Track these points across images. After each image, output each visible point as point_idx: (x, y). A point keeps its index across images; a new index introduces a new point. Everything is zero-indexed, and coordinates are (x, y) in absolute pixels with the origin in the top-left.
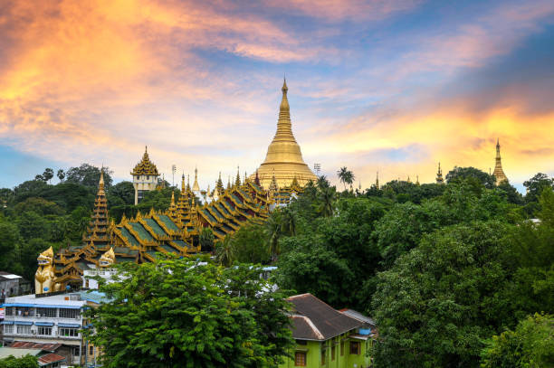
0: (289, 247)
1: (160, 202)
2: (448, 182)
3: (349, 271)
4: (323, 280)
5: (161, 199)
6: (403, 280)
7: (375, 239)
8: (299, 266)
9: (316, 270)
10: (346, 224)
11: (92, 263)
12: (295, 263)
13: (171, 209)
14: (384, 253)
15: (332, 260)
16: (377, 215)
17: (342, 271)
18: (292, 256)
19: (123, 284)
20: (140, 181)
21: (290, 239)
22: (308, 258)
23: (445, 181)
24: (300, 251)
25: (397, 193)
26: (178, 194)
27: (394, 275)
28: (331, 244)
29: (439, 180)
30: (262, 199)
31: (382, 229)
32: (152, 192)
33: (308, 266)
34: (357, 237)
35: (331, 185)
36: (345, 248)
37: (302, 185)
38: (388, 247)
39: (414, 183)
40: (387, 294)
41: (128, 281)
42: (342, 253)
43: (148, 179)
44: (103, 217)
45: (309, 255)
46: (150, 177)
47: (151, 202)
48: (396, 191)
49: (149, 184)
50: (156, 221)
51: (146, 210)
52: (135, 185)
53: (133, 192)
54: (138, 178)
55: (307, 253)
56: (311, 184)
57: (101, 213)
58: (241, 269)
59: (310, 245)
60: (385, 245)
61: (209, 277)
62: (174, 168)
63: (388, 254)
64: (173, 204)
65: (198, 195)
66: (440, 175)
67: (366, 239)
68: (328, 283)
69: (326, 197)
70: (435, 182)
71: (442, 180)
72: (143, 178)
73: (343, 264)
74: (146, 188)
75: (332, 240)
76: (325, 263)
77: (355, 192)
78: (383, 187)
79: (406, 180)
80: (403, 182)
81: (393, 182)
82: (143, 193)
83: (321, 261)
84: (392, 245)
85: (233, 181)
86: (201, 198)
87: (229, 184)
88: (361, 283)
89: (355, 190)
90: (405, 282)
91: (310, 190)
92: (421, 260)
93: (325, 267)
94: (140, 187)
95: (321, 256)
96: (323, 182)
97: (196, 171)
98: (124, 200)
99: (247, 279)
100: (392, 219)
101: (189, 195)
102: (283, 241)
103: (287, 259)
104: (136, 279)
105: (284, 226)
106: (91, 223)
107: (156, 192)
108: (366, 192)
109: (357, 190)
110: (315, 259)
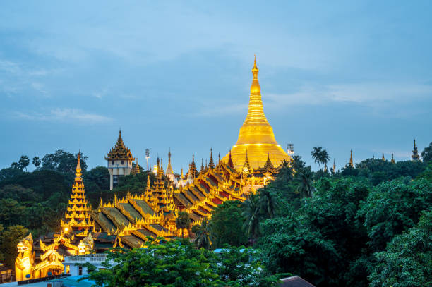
0: (272, 229)
1: (135, 187)
2: (424, 159)
3: (335, 251)
4: (309, 262)
5: (136, 183)
6: (404, 260)
7: (362, 219)
8: (284, 249)
9: (302, 252)
10: (329, 204)
11: (72, 249)
12: (279, 245)
13: (147, 193)
14: (371, 234)
15: (317, 240)
16: (361, 194)
17: (329, 252)
18: (276, 238)
19: (114, 270)
20: (115, 166)
21: (272, 221)
22: (293, 240)
23: (421, 159)
24: (284, 232)
25: (373, 171)
26: (153, 178)
27: (395, 256)
28: (315, 224)
29: (415, 157)
30: (236, 181)
31: (368, 208)
32: (127, 176)
33: (293, 248)
34: (344, 217)
35: (306, 166)
36: (330, 228)
37: (276, 166)
38: (376, 227)
39: (390, 161)
40: (388, 275)
41: (118, 267)
42: (327, 234)
43: (123, 163)
44: (81, 202)
45: (293, 236)
46: (125, 162)
47: (126, 186)
48: (372, 169)
49: (124, 169)
50: (132, 206)
51: (122, 195)
52: (109, 170)
53: (108, 176)
54: (113, 163)
55: (290, 234)
56: (286, 164)
57: (79, 200)
58: (232, 253)
59: (294, 226)
60: (372, 225)
61: (203, 261)
62: (147, 153)
63: (376, 234)
64: (149, 187)
65: (172, 178)
66: (415, 152)
67: (352, 219)
68: (313, 265)
69: (304, 178)
70: (411, 159)
71: (418, 157)
72: (118, 164)
73: (329, 245)
74: (121, 172)
75: (316, 221)
76: (311, 244)
77: (329, 172)
78: (358, 166)
79: (380, 158)
80: (378, 160)
81: (368, 160)
82: (119, 178)
83: (306, 242)
84: (380, 224)
85: (206, 164)
86: (175, 182)
87: (202, 167)
88: (347, 264)
89: (329, 170)
90: (407, 263)
91: (284, 170)
92: (422, 239)
93: (311, 248)
94: (115, 172)
95: (306, 237)
96: (297, 162)
97: (169, 155)
98: (99, 185)
99: (237, 262)
100: (378, 197)
101: (163, 179)
102: (265, 223)
103: (270, 242)
104: (126, 264)
105: (263, 207)
106: (69, 209)
107: (131, 177)
108: (341, 171)
109: (331, 169)
110: (299, 240)
